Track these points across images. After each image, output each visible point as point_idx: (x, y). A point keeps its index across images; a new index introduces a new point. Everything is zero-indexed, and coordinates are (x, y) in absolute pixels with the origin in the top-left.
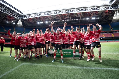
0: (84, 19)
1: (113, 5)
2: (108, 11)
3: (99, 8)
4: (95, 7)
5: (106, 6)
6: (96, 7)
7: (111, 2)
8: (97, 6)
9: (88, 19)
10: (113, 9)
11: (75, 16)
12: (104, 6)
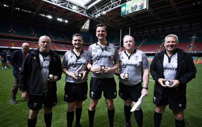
0: (44, 15)
1: (87, 10)
2: (82, 15)
3: (72, 6)
4: (67, 2)
5: (80, 8)
6: (68, 4)
7: (87, 5)
8: (70, 3)
9: (50, 17)
10: (87, 15)
11: (28, 4)
12: (79, 7)
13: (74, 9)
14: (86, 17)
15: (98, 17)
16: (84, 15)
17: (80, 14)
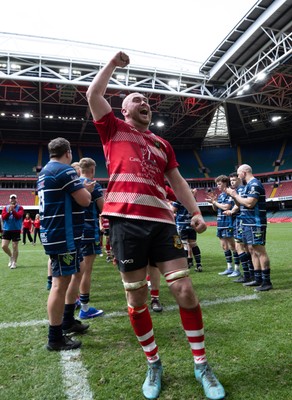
1: (211, 82)
3: (166, 82)
4: (152, 74)
5: (189, 81)
6: (155, 79)
7: (206, 69)
8: (159, 75)
10: (211, 97)
11: (67, 102)
12: (184, 79)
13: (174, 88)
14: (210, 101)
15: (245, 93)
16: (202, 96)
17: (192, 98)
